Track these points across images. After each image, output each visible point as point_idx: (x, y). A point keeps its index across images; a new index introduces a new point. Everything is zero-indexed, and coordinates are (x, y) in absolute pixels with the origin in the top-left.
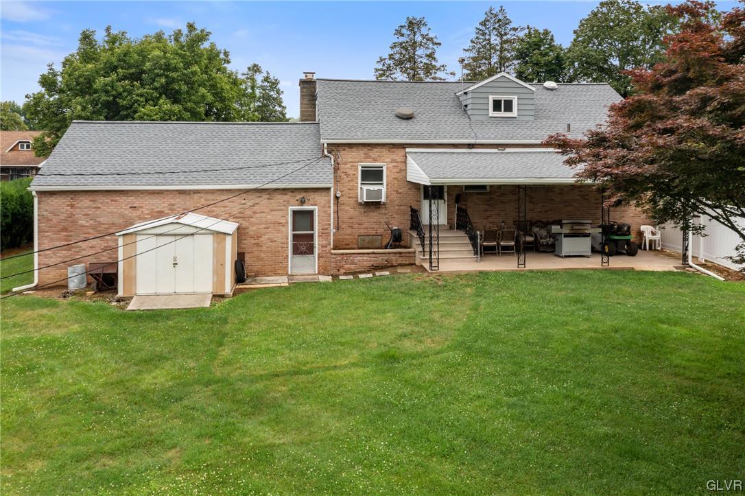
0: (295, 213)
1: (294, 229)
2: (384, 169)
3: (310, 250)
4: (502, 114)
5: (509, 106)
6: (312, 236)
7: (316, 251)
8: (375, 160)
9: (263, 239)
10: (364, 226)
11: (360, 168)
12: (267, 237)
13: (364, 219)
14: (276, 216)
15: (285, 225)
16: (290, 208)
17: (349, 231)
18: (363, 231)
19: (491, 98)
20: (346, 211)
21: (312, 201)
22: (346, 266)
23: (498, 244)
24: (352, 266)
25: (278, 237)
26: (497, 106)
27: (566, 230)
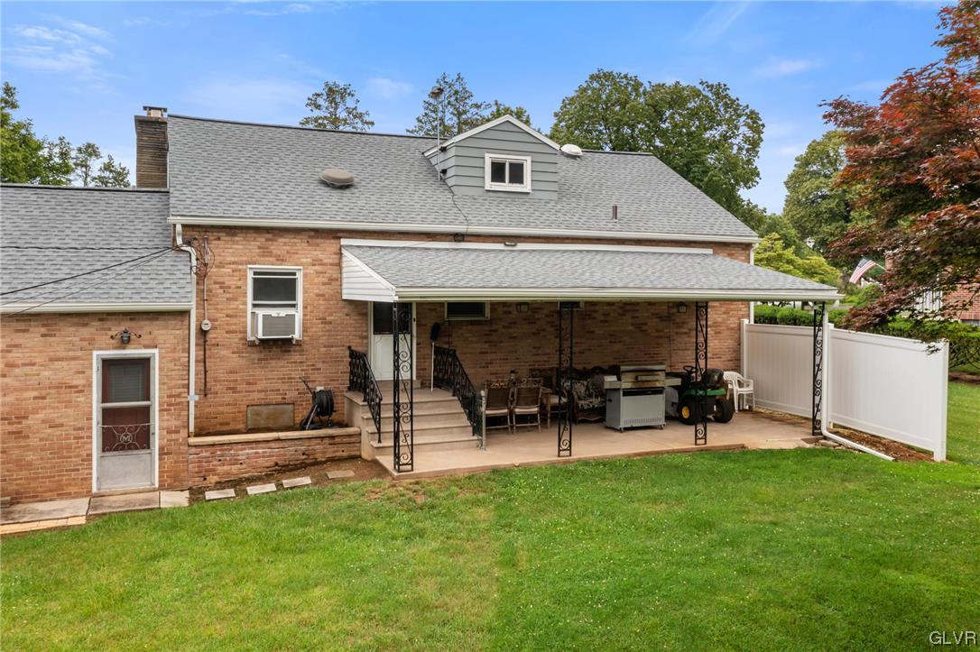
0: (107, 364)
1: (105, 400)
2: (299, 276)
3: (143, 441)
4: (506, 186)
5: (517, 174)
6: (145, 413)
7: (156, 442)
8: (281, 260)
9: (33, 421)
10: (260, 386)
11: (250, 276)
12: (41, 416)
13: (259, 373)
14: (64, 371)
15: (84, 390)
16: (95, 353)
17: (229, 397)
18: (256, 397)
19: (489, 158)
20: (222, 358)
21: (146, 339)
22: (220, 469)
23: (511, 412)
24: (234, 469)
25: (68, 416)
26: (498, 172)
27: (627, 383)
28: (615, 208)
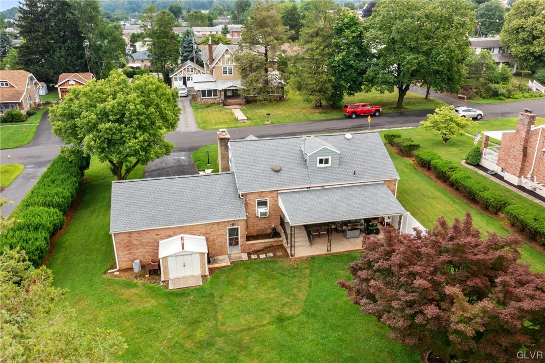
0: (229, 229)
1: (229, 236)
2: (268, 201)
3: (237, 244)
5: (327, 161)
6: (237, 238)
7: (240, 244)
8: (264, 197)
9: (216, 241)
10: (259, 225)
11: (257, 201)
12: (218, 240)
13: (259, 223)
14: (222, 232)
15: (225, 235)
16: (227, 228)
17: (252, 228)
18: (259, 228)
19: (318, 159)
20: (251, 220)
21: (237, 224)
22: (253, 248)
23: (319, 233)
24: (256, 248)
25: (222, 240)
26: (321, 161)
27: (349, 228)
28: (355, 172)
